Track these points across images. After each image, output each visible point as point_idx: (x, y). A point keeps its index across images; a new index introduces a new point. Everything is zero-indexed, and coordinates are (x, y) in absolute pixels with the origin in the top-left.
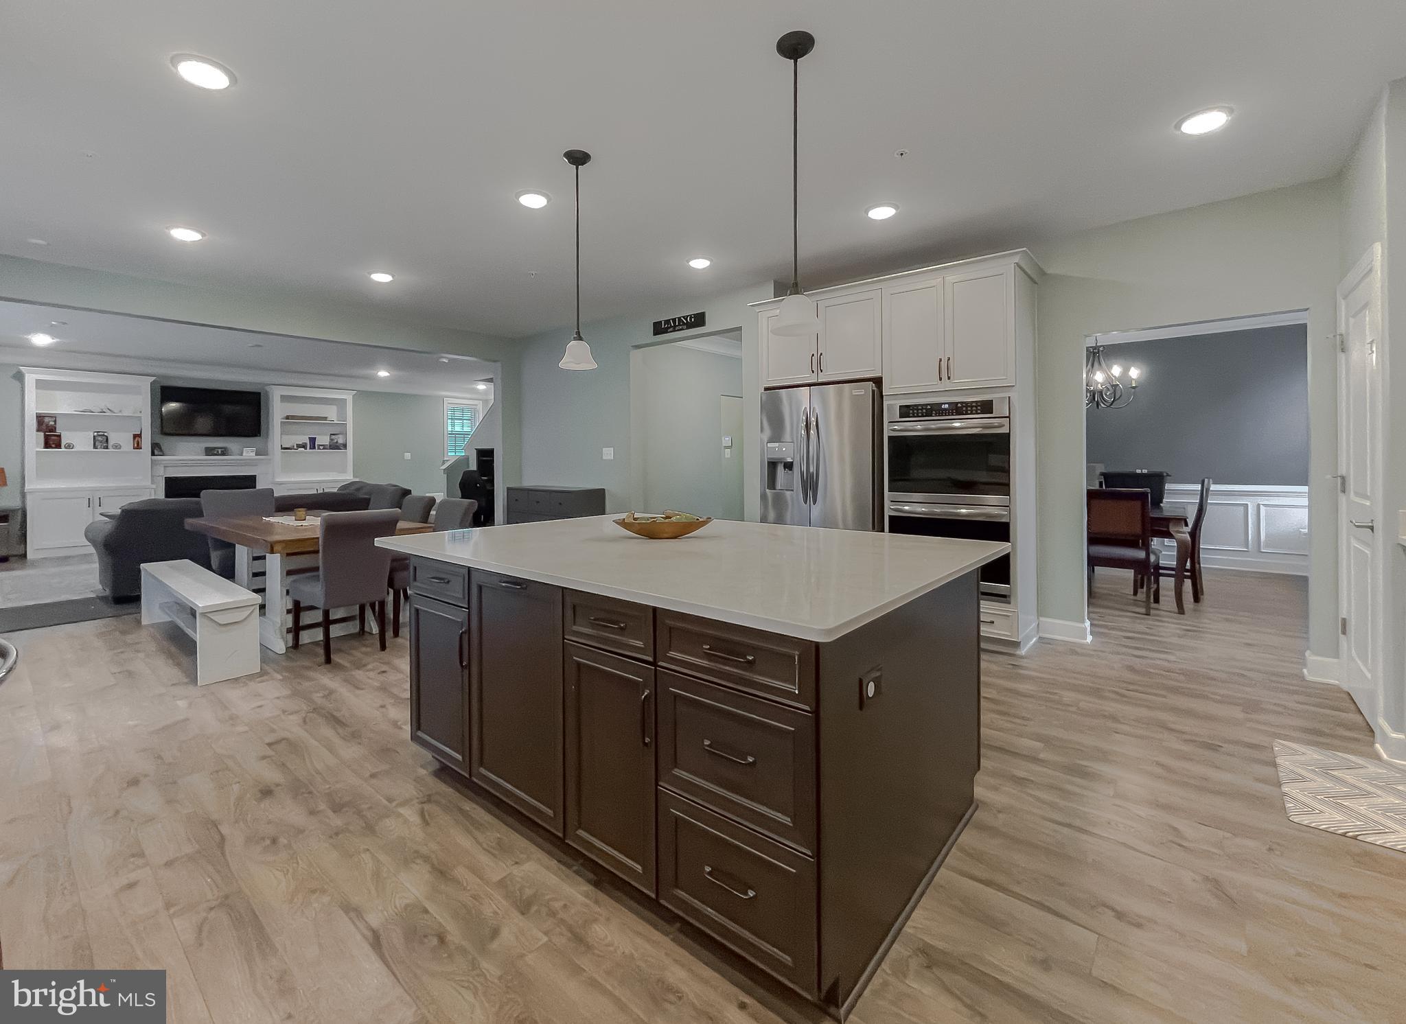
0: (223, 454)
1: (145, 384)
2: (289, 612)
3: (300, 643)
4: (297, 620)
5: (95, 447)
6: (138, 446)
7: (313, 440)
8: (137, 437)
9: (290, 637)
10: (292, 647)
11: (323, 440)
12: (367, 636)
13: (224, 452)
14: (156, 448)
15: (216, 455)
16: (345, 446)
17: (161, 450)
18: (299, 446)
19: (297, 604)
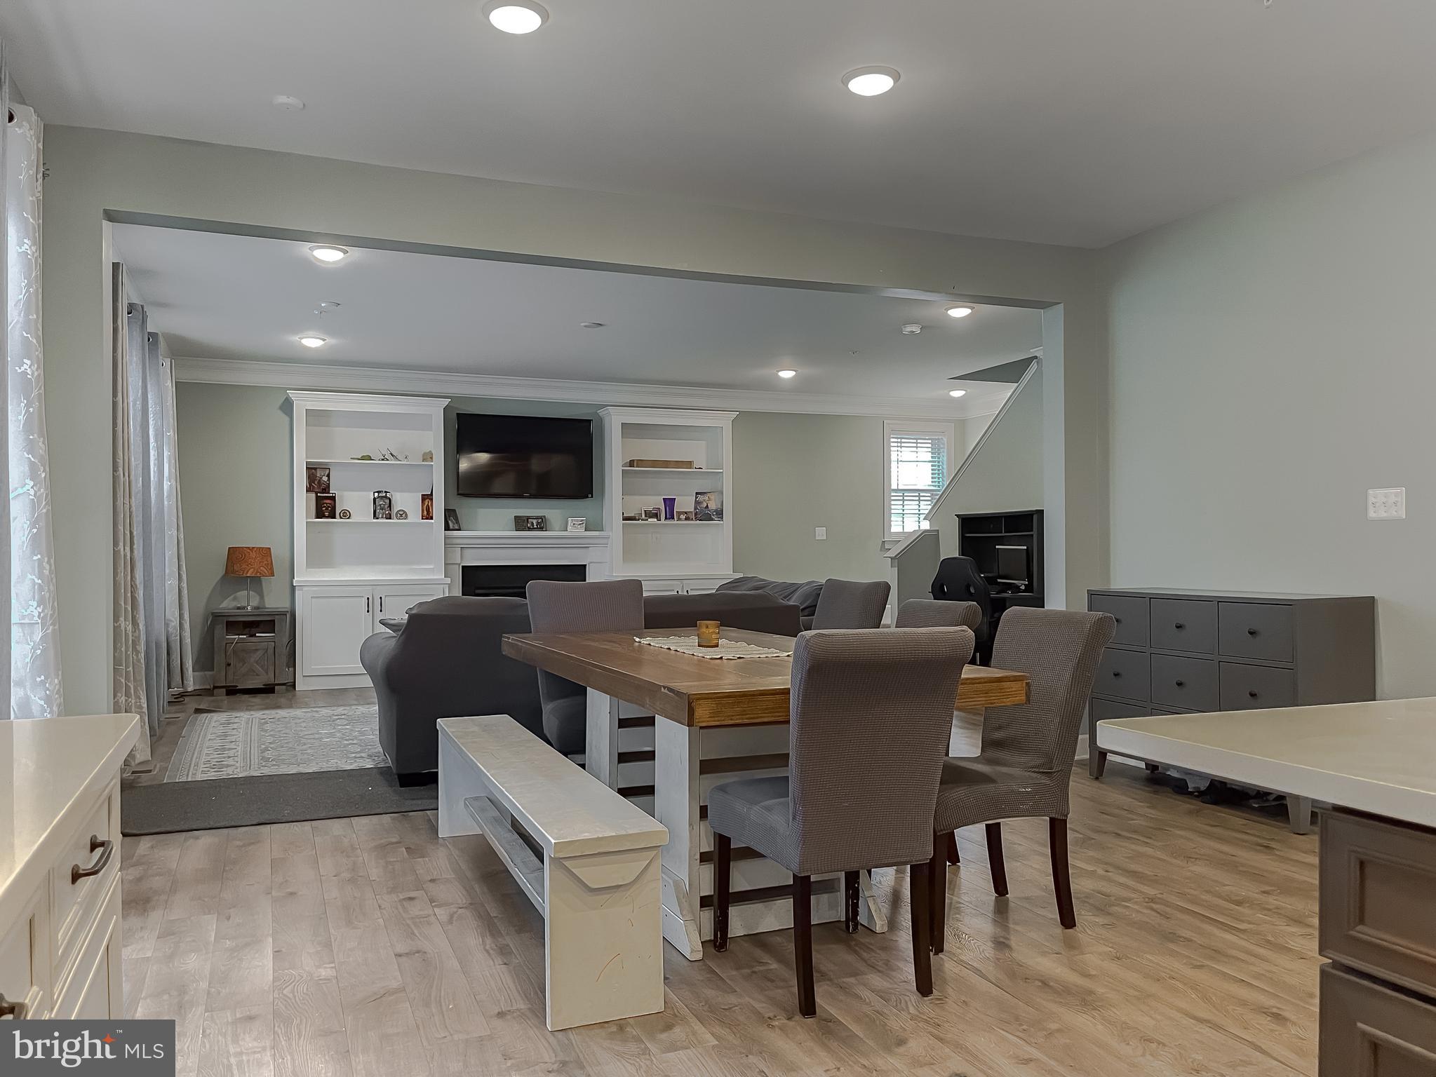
0: (541, 527)
1: (435, 411)
2: (704, 858)
3: (729, 936)
4: (722, 878)
5: (375, 516)
6: (428, 515)
7: (669, 503)
8: (427, 498)
9: (708, 916)
10: (714, 942)
11: (685, 503)
12: (861, 937)
13: (542, 524)
14: (452, 519)
15: (529, 529)
16: (720, 514)
17: (457, 521)
18: (649, 514)
19: (723, 842)
